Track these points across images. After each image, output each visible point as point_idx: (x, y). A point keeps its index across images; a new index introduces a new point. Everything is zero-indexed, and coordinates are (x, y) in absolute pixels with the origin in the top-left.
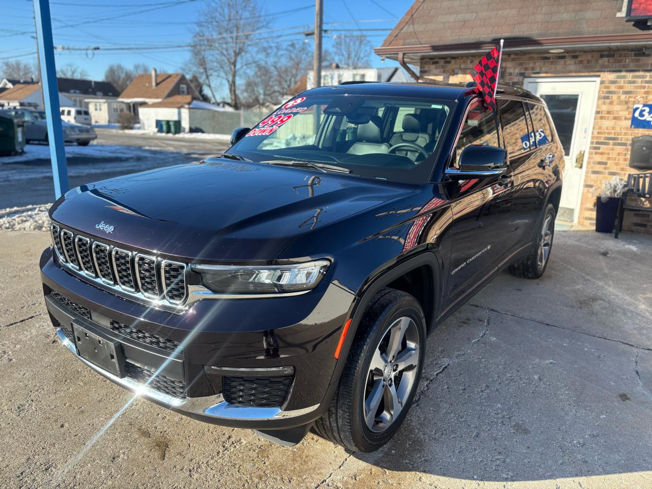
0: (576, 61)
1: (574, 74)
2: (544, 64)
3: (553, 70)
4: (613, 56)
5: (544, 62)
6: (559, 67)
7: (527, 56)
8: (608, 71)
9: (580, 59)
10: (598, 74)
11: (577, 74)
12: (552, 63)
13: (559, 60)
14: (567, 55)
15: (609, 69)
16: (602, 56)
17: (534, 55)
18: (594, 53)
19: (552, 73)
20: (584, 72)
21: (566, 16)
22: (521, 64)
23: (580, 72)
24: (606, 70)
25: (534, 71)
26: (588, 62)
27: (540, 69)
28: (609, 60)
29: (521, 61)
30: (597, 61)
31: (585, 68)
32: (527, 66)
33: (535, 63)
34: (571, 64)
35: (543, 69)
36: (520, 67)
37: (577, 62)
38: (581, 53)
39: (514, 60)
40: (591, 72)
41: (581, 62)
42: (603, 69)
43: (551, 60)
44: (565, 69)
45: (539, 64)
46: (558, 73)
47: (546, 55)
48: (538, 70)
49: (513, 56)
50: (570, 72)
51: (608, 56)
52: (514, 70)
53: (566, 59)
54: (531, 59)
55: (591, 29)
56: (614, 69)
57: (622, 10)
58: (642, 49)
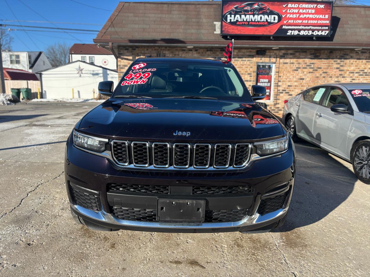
2: (183, 53)
4: (212, 51)
5: (183, 52)
7: (175, 49)
9: (198, 51)
12: (187, 53)
13: (189, 51)
14: (193, 49)
15: (211, 57)
16: (208, 51)
17: (178, 48)
18: (204, 49)
21: (193, 31)
22: (172, 52)
24: (210, 57)
26: (202, 53)
27: (182, 56)
28: (210, 52)
29: (172, 51)
30: (206, 53)
33: (179, 52)
34: (195, 54)
36: (172, 54)
37: (198, 53)
38: (199, 49)
39: (168, 50)
41: (199, 53)
43: (186, 51)
45: (181, 53)
47: (183, 49)
49: (168, 48)
51: (210, 50)
52: (169, 55)
53: (193, 51)
54: (177, 50)
55: (205, 38)
56: (213, 57)
57: (216, 30)
58: (223, 48)
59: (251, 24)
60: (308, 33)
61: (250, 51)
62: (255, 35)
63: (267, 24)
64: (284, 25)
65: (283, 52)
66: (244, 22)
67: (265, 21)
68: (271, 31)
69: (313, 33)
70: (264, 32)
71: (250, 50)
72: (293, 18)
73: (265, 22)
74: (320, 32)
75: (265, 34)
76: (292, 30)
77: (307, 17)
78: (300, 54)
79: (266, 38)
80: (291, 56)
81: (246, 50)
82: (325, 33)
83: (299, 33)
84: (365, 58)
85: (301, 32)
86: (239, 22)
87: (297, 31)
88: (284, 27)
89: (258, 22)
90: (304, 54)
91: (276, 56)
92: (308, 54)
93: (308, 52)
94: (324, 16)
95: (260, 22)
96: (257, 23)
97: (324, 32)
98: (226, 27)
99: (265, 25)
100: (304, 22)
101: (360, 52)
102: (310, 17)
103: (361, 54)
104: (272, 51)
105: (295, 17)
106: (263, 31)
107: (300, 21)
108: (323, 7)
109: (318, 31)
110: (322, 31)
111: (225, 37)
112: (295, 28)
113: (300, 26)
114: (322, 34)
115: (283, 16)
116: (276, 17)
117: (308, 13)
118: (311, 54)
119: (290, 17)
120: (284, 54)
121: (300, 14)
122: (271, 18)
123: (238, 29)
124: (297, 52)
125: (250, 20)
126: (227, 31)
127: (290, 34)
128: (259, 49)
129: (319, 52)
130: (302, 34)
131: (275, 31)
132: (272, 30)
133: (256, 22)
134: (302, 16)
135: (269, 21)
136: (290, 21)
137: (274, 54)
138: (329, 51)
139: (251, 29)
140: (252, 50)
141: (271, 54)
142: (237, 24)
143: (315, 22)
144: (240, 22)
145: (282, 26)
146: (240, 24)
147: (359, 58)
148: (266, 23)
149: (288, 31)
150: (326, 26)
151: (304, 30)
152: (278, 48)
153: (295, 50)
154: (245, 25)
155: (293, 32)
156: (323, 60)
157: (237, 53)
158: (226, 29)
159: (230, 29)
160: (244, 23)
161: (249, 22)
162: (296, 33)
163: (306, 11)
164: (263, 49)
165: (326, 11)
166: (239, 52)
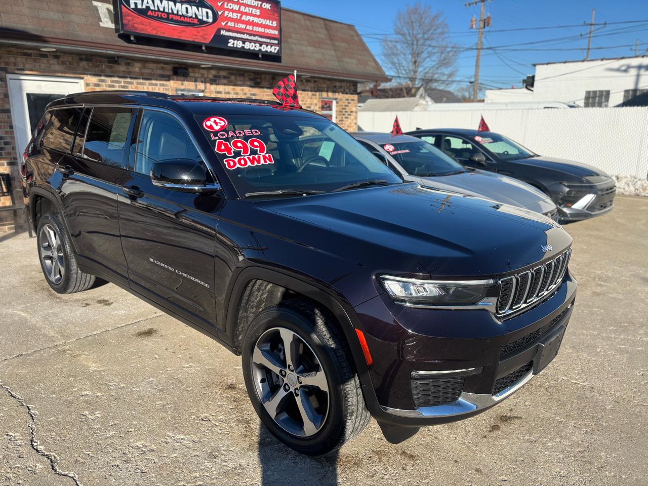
0: (58, 61)
1: (60, 74)
3: (38, 67)
4: (90, 60)
5: (26, 58)
6: (43, 66)
7: (4, 49)
8: (90, 74)
9: (62, 59)
10: (82, 76)
11: (63, 75)
12: (35, 60)
13: (41, 58)
14: (49, 54)
15: (90, 73)
16: (81, 60)
17: (12, 49)
18: (74, 56)
19: (36, 71)
20: (69, 73)
23: (65, 73)
24: (88, 73)
25: (17, 67)
26: (70, 63)
27: (24, 66)
28: (88, 64)
30: (78, 63)
31: (70, 70)
32: (7, 60)
33: (15, 58)
34: (54, 64)
35: (27, 66)
37: (60, 62)
38: (62, 54)
40: (75, 73)
41: (63, 63)
42: (85, 72)
43: (35, 57)
44: (50, 68)
45: (20, 60)
46: (44, 72)
48: (21, 67)
50: (56, 72)
51: (87, 60)
53: (49, 58)
54: (9, 52)
55: (85, 34)
56: (95, 73)
57: (102, 20)
58: (114, 58)
59: (172, 19)
60: (255, 46)
61: (163, 68)
62: (181, 40)
63: (197, 23)
64: (223, 29)
65: (213, 72)
66: (160, 13)
67: (194, 16)
68: (204, 37)
69: (260, 48)
70: (194, 37)
71: (162, 65)
72: (233, 18)
73: (194, 18)
74: (269, 47)
75: (196, 40)
76: (235, 38)
77: (251, 21)
78: (236, 79)
79: (195, 47)
80: (225, 81)
81: (155, 65)
82: (275, 49)
83: (243, 45)
84: (310, 89)
85: (246, 43)
86: (152, 10)
87: (241, 42)
88: (223, 32)
89: (183, 16)
90: (242, 78)
91: (205, 79)
92: (247, 79)
93: (246, 75)
94: (271, 22)
95: (187, 17)
96: (182, 19)
97: (273, 47)
98: (130, 18)
99: (193, 23)
100: (248, 27)
101: (304, 81)
102: (254, 21)
103: (305, 84)
104: (197, 70)
105: (236, 17)
106: (193, 35)
107: (243, 26)
108: (270, 8)
109: (267, 46)
110: (271, 46)
111: (125, 37)
112: (238, 37)
113: (243, 33)
114: (271, 50)
115: (220, 13)
116: (210, 13)
117: (251, 15)
118: (250, 80)
119: (229, 16)
120: (215, 76)
121: (243, 13)
122: (203, 14)
123: (152, 24)
124: (231, 74)
125: (170, 11)
126: (133, 26)
127: (232, 46)
128: (176, 65)
129: (259, 77)
130: (248, 48)
131: (211, 38)
132: (206, 34)
133: (181, 16)
134: (244, 18)
135: (200, 17)
136: (229, 24)
137: (200, 75)
138: (271, 76)
139: (175, 29)
140: (166, 66)
141: (197, 75)
142: (149, 14)
143: (261, 30)
144: (153, 12)
145: (219, 30)
146: (153, 16)
147: (304, 88)
148: (196, 21)
149: (230, 41)
150: (275, 39)
151: (250, 41)
152: (211, 66)
153: (231, 72)
154: (161, 18)
155: (236, 42)
156: (265, 90)
157: (140, 68)
158: (129, 21)
159: (136, 23)
160: (161, 15)
161: (168, 14)
162: (239, 44)
163: (249, 10)
164: (183, 66)
165: (274, 15)
166: (144, 67)
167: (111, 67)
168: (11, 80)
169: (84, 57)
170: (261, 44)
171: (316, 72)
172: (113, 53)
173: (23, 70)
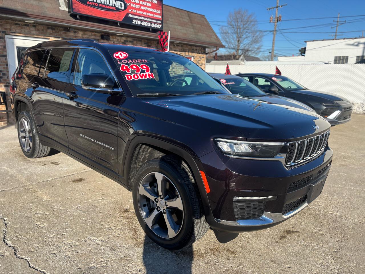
0: (35, 28)
3: (23, 32)
4: (54, 29)
5: (17, 27)
6: (26, 31)
7: (5, 20)
8: (53, 37)
9: (37, 28)
10: (49, 38)
11: (38, 37)
12: (22, 28)
14: (30, 24)
15: (54, 36)
16: (48, 28)
17: (9, 21)
18: (45, 26)
19: (23, 34)
20: (41, 36)
22: (1, 25)
23: (39, 35)
24: (52, 36)
25: (11, 31)
26: (42, 30)
27: (15, 31)
28: (52, 31)
30: (47, 30)
31: (42, 34)
32: (6, 27)
33: (11, 26)
34: (33, 30)
35: (17, 31)
36: (2, 27)
38: (37, 25)
40: (44, 36)
41: (38, 30)
43: (21, 26)
44: (30, 32)
45: (13, 27)
46: (27, 35)
47: (19, 23)
48: (14, 31)
50: (34, 35)
51: (52, 29)
53: (30, 27)
54: (7, 23)
55: (51, 13)
56: (56, 36)
57: (61, 6)
58: (67, 28)
59: (101, 6)
60: (148, 24)
61: (95, 35)
62: (105, 18)
63: (115, 9)
64: (130, 14)
65: (124, 38)
66: (94, 3)
67: (113, 6)
68: (119, 17)
69: (151, 25)
70: (113, 17)
71: (95, 33)
72: (136, 8)
73: (113, 7)
74: (156, 25)
75: (114, 19)
76: (136, 19)
77: (146, 10)
78: (137, 43)
79: (114, 23)
81: (90, 33)
82: (159, 26)
83: (141, 23)
84: (179, 50)
85: (143, 22)
87: (140, 22)
88: (130, 15)
89: (107, 5)
90: (140, 43)
91: (119, 42)
92: (143, 43)
93: (142, 41)
94: (157, 11)
95: (110, 6)
96: (107, 7)
97: (158, 25)
98: (77, 5)
99: (113, 10)
100: (144, 13)
101: (176, 45)
102: (148, 10)
103: (176, 47)
104: (115, 37)
105: (137, 7)
106: (112, 16)
107: (141, 12)
108: (157, 3)
109: (155, 24)
110: (157, 25)
111: (74, 16)
112: (139, 18)
113: (141, 17)
114: (157, 27)
115: (128, 4)
116: (123, 4)
117: (146, 6)
118: (145, 43)
119: (133, 6)
120: (125, 41)
121: (141, 5)
122: (118, 4)
123: (89, 9)
124: (134, 40)
125: (100, 2)
126: (78, 10)
127: (135, 23)
128: (103, 34)
129: (150, 42)
130: (144, 25)
131: (123, 18)
132: (120, 16)
133: (106, 5)
134: (142, 8)
135: (117, 6)
136: (134, 11)
137: (116, 40)
138: (157, 42)
139: (102, 12)
140: (97, 34)
141: (114, 40)
142: (87, 3)
143: (152, 15)
144: (90, 2)
145: (128, 14)
146: (90, 5)
147: (175, 50)
148: (114, 9)
149: (134, 20)
150: (159, 20)
151: (145, 21)
152: (122, 35)
153: (134, 39)
154: (95, 6)
155: (137, 21)
157: (82, 35)
158: (76, 7)
159: (80, 8)
160: (95, 4)
161: (99, 4)
162: (139, 23)
163: (145, 3)
164: (107, 34)
165: (159, 7)
166: (85, 34)
167: (66, 33)
168: (8, 39)
169: (50, 27)
170: (151, 23)
171: (182, 40)
172: (67, 24)
173: (15, 33)
